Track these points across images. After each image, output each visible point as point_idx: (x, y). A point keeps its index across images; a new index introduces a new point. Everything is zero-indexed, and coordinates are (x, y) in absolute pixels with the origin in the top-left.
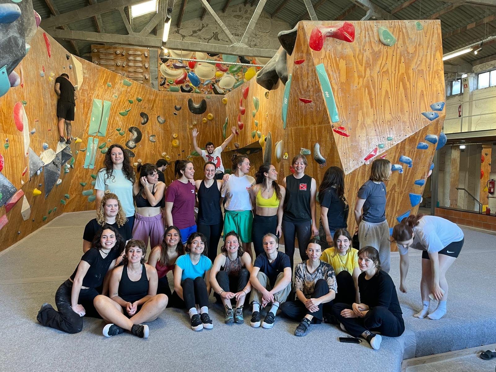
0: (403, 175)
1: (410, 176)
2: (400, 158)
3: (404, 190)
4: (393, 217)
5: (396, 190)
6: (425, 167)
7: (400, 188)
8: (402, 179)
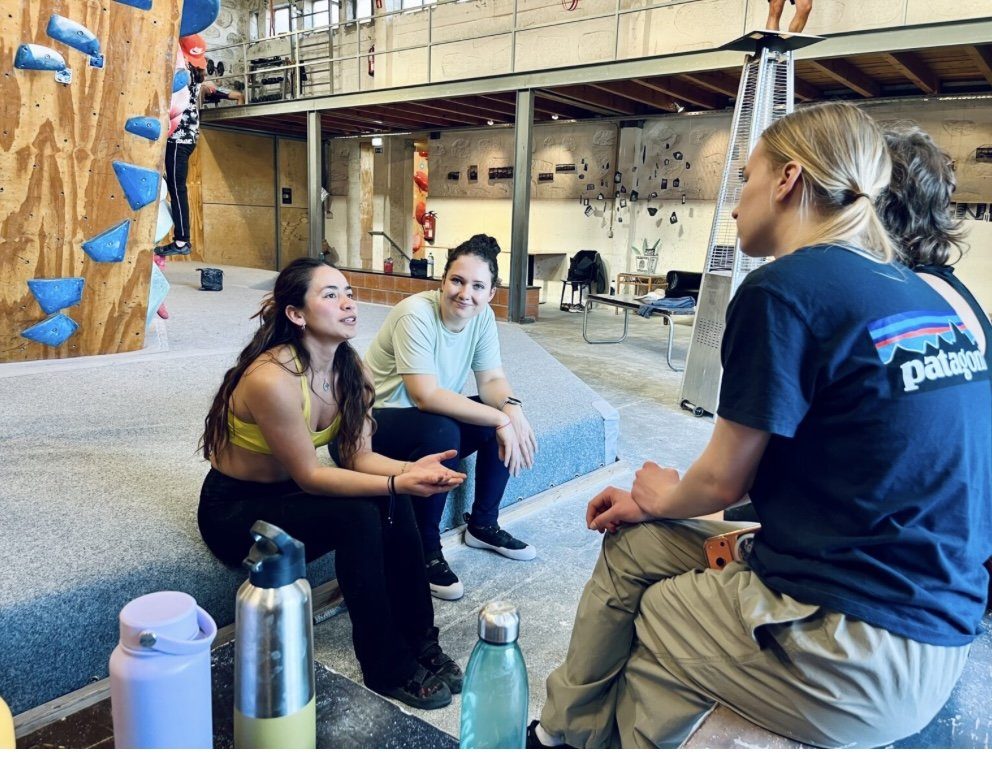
0: (75, 90)
1: (104, 100)
2: (50, 24)
3: (90, 145)
4: (67, 239)
5: (60, 144)
6: (154, 76)
7: (73, 137)
8: (76, 107)
